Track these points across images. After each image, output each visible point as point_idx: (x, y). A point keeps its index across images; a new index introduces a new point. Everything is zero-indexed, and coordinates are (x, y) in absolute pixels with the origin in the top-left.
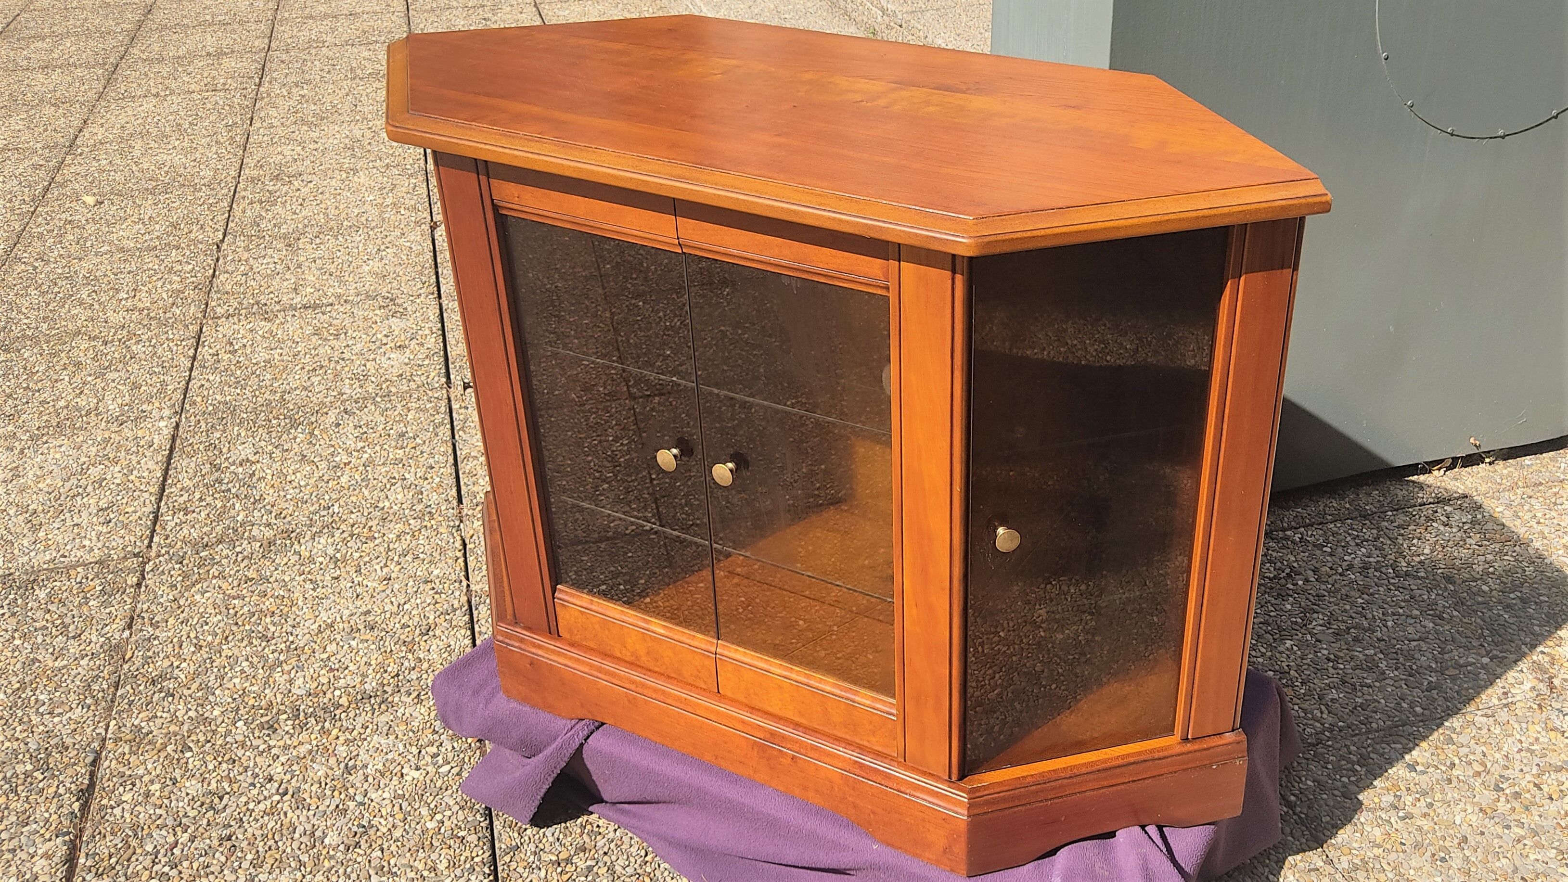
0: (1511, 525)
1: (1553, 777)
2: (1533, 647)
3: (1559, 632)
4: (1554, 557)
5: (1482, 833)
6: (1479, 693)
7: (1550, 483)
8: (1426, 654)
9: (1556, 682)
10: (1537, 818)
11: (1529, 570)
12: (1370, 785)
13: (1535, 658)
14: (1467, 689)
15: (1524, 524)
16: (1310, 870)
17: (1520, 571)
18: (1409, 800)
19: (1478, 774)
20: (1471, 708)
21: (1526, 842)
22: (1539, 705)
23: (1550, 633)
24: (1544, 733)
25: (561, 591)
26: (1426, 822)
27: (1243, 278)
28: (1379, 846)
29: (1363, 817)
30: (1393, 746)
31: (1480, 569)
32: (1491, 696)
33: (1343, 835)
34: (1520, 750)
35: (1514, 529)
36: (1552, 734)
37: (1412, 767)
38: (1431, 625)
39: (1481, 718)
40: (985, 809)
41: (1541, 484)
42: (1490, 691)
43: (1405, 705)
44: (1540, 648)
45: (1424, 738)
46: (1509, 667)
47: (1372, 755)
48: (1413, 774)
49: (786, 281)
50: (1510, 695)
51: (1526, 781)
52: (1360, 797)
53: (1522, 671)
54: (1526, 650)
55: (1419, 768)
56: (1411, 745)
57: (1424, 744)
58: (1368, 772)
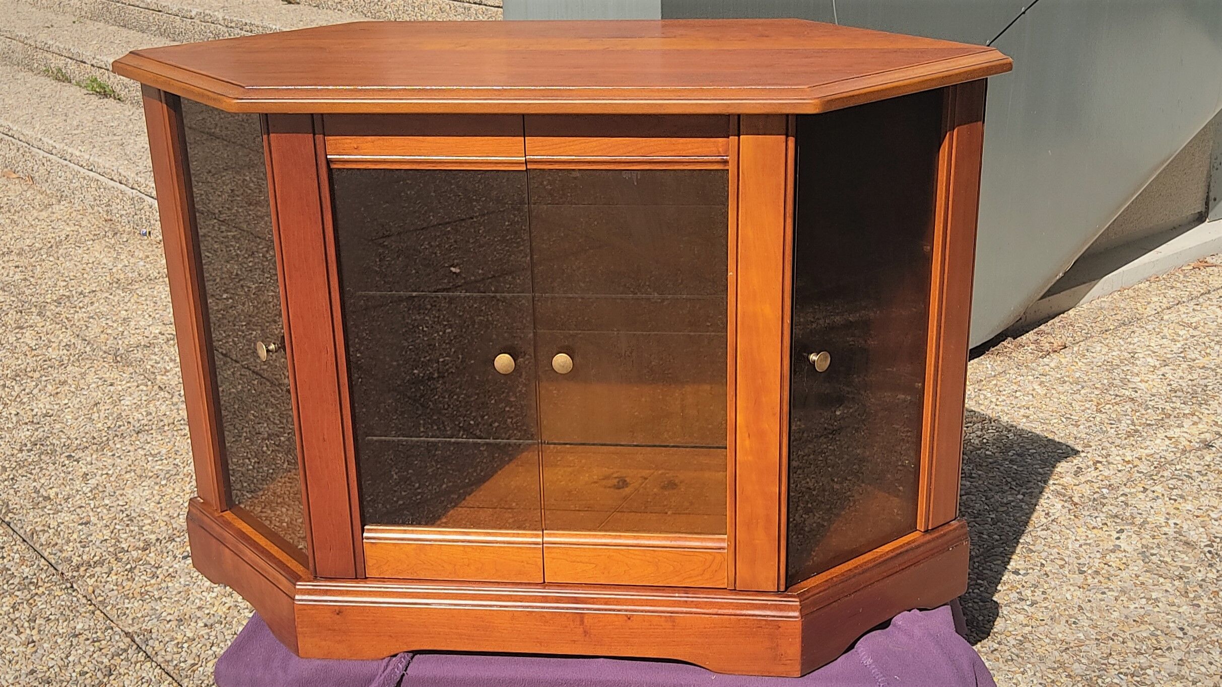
0: (979, 410)
1: (1113, 556)
2: (1046, 482)
3: (1056, 469)
4: (1022, 424)
5: (1090, 601)
6: (1029, 518)
7: (987, 379)
8: (977, 502)
9: (1076, 500)
10: (1119, 583)
11: (1011, 435)
12: (996, 591)
13: (1052, 488)
14: (1020, 517)
15: (988, 408)
16: (992, 652)
17: (1004, 437)
18: (1029, 593)
19: (1062, 567)
20: (1030, 528)
21: (1121, 598)
22: (1075, 516)
23: (1052, 472)
24: (1089, 532)
25: (370, 531)
26: (1048, 604)
27: (956, 130)
28: (1027, 625)
29: (1004, 611)
30: (995, 563)
31: (977, 442)
32: (1038, 517)
33: (999, 625)
34: (1081, 546)
35: (982, 412)
36: (1095, 531)
37: (1016, 572)
38: (968, 483)
39: (1042, 532)
40: (812, 609)
41: (981, 381)
42: (1035, 514)
43: (985, 536)
44: (1051, 482)
45: (1013, 553)
46: (1038, 498)
47: (984, 572)
48: (1020, 576)
49: (625, 176)
50: (1050, 514)
51: (1097, 563)
52: (995, 599)
53: (1048, 497)
54: (1043, 485)
55: (1022, 572)
56: (1006, 559)
57: (1014, 557)
58: (989, 583)
